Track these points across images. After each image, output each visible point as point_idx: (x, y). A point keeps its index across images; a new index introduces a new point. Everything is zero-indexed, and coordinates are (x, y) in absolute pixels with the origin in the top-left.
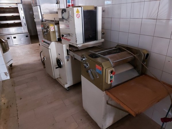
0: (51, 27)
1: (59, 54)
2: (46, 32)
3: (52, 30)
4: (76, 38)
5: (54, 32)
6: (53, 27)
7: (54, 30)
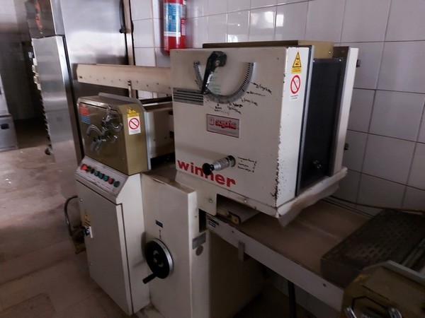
0: (129, 119)
1: (160, 224)
2: (104, 137)
3: (131, 132)
4: (278, 182)
5: (141, 137)
6: (138, 118)
7: (139, 130)
